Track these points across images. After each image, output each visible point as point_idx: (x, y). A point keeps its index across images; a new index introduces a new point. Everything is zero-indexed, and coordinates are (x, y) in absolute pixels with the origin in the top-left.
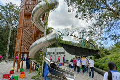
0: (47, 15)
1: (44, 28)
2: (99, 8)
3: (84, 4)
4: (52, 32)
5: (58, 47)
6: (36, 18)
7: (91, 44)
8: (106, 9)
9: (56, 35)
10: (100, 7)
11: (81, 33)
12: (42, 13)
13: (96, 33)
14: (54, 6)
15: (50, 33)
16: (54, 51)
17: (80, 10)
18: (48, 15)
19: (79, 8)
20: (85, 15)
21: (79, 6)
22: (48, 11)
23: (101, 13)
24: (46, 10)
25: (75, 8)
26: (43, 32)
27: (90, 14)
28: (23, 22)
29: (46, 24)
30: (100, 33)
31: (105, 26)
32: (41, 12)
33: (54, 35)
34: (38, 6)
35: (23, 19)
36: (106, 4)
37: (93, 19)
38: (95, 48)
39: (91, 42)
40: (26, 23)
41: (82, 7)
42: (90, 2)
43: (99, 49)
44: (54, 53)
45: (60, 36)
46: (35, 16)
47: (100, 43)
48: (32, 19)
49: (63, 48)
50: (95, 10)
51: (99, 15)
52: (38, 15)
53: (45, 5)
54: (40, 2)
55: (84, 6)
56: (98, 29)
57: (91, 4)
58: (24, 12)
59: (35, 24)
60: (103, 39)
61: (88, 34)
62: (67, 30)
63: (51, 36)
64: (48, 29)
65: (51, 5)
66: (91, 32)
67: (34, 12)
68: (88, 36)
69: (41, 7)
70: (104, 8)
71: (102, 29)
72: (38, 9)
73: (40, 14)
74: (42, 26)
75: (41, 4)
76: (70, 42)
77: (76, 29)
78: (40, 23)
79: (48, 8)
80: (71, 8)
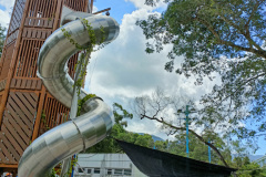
0: (83, 57)
1: (72, 95)
2: (230, 48)
3: (189, 33)
4: (96, 106)
5: (110, 152)
6: (51, 66)
7: (211, 145)
8: (247, 50)
9: (105, 115)
10: (233, 46)
11: (180, 111)
12: (68, 51)
13: (223, 113)
14: (106, 33)
15: (89, 110)
16: (98, 165)
17: (179, 50)
18: (86, 56)
19: (176, 42)
20: (192, 64)
21: (176, 37)
22: (88, 47)
23: (234, 60)
24: (81, 44)
25: (165, 43)
26: (68, 105)
27: (205, 60)
28: (10, 73)
29: (79, 84)
30: (233, 114)
31: (247, 95)
32: (66, 48)
33: (99, 117)
34: (58, 33)
35: (12, 65)
38: (223, 159)
39: (210, 140)
40: (19, 78)
41: (183, 42)
42: (204, 30)
43: (232, 163)
44: (97, 171)
45: (119, 118)
46: (48, 60)
47: (236, 144)
48: (37, 67)
49: (125, 157)
50: (219, 52)
51: (231, 65)
52: (57, 55)
53: (79, 31)
54: (66, 22)
55: (190, 39)
56: (227, 103)
57: (206, 35)
58: (16, 45)
59: (46, 82)
60: (243, 133)
61: (200, 117)
62: (139, 101)
63: (92, 121)
64: (82, 96)
65: (97, 30)
66: (210, 111)
67: (47, 48)
68: (200, 123)
69: (67, 35)
70: (243, 49)
71: (239, 104)
72: (57, 40)
73: (64, 54)
74: (67, 90)
75: (68, 27)
76: (149, 137)
77: (168, 99)
78: (62, 79)
79: (88, 40)
80: (152, 41)
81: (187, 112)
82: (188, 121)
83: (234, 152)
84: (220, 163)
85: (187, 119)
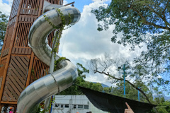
0: (57, 33)
1: (51, 58)
2: (153, 27)
3: (126, 17)
4: (66, 65)
5: (75, 94)
6: (37, 39)
7: (140, 90)
8: (164, 28)
9: (72, 71)
10: (155, 25)
11: (119, 68)
12: (48, 30)
13: (148, 69)
14: (72, 18)
15: (61, 67)
16: (67, 102)
18: (59, 33)
19: (117, 24)
20: (128, 37)
21: (117, 20)
22: (61, 27)
23: (155, 35)
24: (56, 25)
25: (110, 24)
26: (48, 64)
27: (136, 35)
28: (11, 44)
29: (55, 51)
30: (155, 70)
31: (164, 57)
32: (47, 27)
33: (68, 71)
34: (41, 18)
35: (12, 39)
36: (164, 19)
37: (141, 44)
38: (147, 99)
39: (139, 86)
40: (17, 47)
41: (122, 23)
42: (136, 15)
43: (153, 101)
44: (67, 106)
45: (80, 73)
46: (35, 35)
47: (156, 89)
48: (29, 40)
49: (85, 97)
50: (145, 29)
51: (153, 38)
52: (41, 33)
53: (54, 17)
54: (46, 11)
55: (126, 21)
57: (137, 18)
58: (15, 26)
59: (34, 50)
60: (161, 82)
61: (133, 72)
62: (93, 61)
63: (63, 74)
64: (57, 59)
65: (66, 16)
66: (139, 68)
67: (34, 28)
68: (133, 76)
69: (47, 19)
70: (161, 27)
71: (158, 63)
72: (41, 22)
73: (45, 32)
74: (48, 54)
75: (48, 14)
76: (99, 85)
77: (111, 60)
78: (44, 48)
79: (60, 22)
80: (102, 23)
81: (124, 69)
82: (125, 74)
83: (154, 94)
84: (145, 101)
85: (125, 73)
